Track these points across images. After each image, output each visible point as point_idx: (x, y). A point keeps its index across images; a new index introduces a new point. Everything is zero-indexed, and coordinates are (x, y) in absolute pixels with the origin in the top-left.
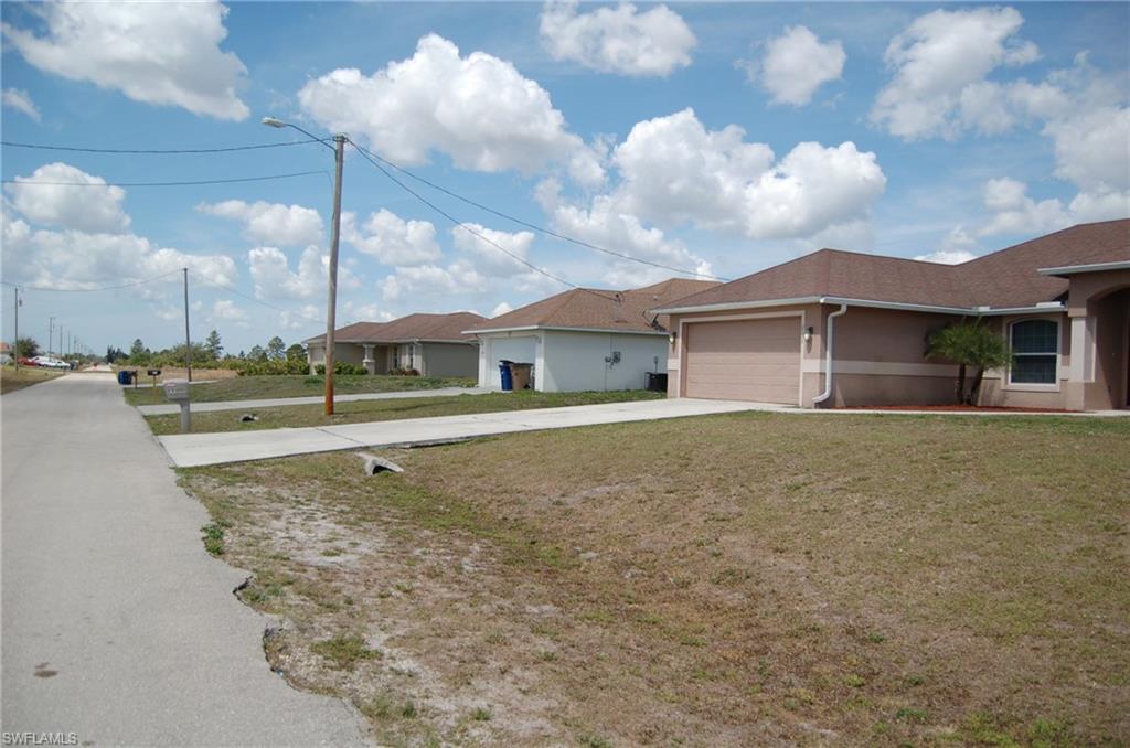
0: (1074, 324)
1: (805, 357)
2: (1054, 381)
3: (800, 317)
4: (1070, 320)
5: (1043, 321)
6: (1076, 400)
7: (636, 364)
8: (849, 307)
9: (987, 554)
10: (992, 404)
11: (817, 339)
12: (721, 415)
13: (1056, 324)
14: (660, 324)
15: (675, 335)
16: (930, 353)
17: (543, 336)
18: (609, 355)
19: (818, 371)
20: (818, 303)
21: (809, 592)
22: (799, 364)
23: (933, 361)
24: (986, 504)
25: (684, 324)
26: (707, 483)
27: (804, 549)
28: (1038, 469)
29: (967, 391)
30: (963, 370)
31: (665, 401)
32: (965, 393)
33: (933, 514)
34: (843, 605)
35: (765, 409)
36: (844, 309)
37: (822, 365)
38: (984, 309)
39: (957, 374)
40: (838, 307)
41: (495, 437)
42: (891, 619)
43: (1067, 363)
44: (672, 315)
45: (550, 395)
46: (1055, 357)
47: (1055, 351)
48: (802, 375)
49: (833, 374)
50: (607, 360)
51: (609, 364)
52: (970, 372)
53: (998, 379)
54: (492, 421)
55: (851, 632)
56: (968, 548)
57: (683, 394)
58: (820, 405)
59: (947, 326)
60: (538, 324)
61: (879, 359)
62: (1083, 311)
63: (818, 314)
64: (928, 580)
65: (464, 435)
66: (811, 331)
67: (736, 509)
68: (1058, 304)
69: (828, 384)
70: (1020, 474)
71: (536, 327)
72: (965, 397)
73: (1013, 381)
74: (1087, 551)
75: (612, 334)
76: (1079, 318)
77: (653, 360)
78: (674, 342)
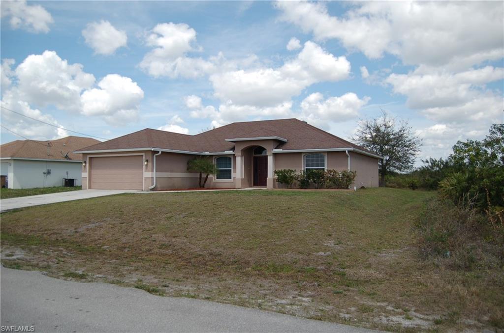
0: (237, 158)
1: (145, 171)
2: (231, 178)
3: (142, 156)
4: (236, 157)
5: (226, 157)
6: (238, 185)
7: (59, 175)
8: (162, 152)
9: (239, 230)
10: (211, 187)
11: (150, 164)
12: (115, 195)
13: (231, 158)
14: (69, 157)
15: (85, 162)
16: (189, 169)
17: (12, 162)
18: (45, 171)
19: (151, 177)
20: (151, 150)
21: (193, 247)
22: (143, 174)
23: (190, 172)
24: (234, 216)
25: (89, 158)
26: (135, 219)
27: (184, 235)
28: (244, 206)
29: (202, 182)
30: (201, 175)
31: (81, 191)
32: (201, 184)
33: (219, 221)
34: (205, 248)
35: (132, 192)
36: (160, 153)
37: (152, 175)
38: (207, 153)
39: (199, 177)
40: (158, 152)
41: (21, 209)
42: (220, 249)
43: (235, 172)
44: (83, 154)
45: (18, 190)
46: (231, 170)
47: (231, 168)
48: (144, 178)
49: (156, 178)
50: (44, 173)
51: (45, 175)
52: (204, 176)
53: (213, 177)
54: (10, 203)
55: (211, 254)
56: (233, 229)
57: (90, 188)
58: (152, 190)
59: (195, 159)
60: (11, 157)
61: (172, 172)
62: (240, 154)
63: (150, 154)
64: (226, 238)
65: (7, 209)
66: (147, 161)
67: (151, 227)
68: (232, 151)
69: (154, 181)
70: (239, 208)
71: (10, 158)
72: (202, 185)
73: (217, 178)
74: (265, 226)
75: (47, 161)
76: (239, 156)
77: (66, 173)
78: (85, 166)
